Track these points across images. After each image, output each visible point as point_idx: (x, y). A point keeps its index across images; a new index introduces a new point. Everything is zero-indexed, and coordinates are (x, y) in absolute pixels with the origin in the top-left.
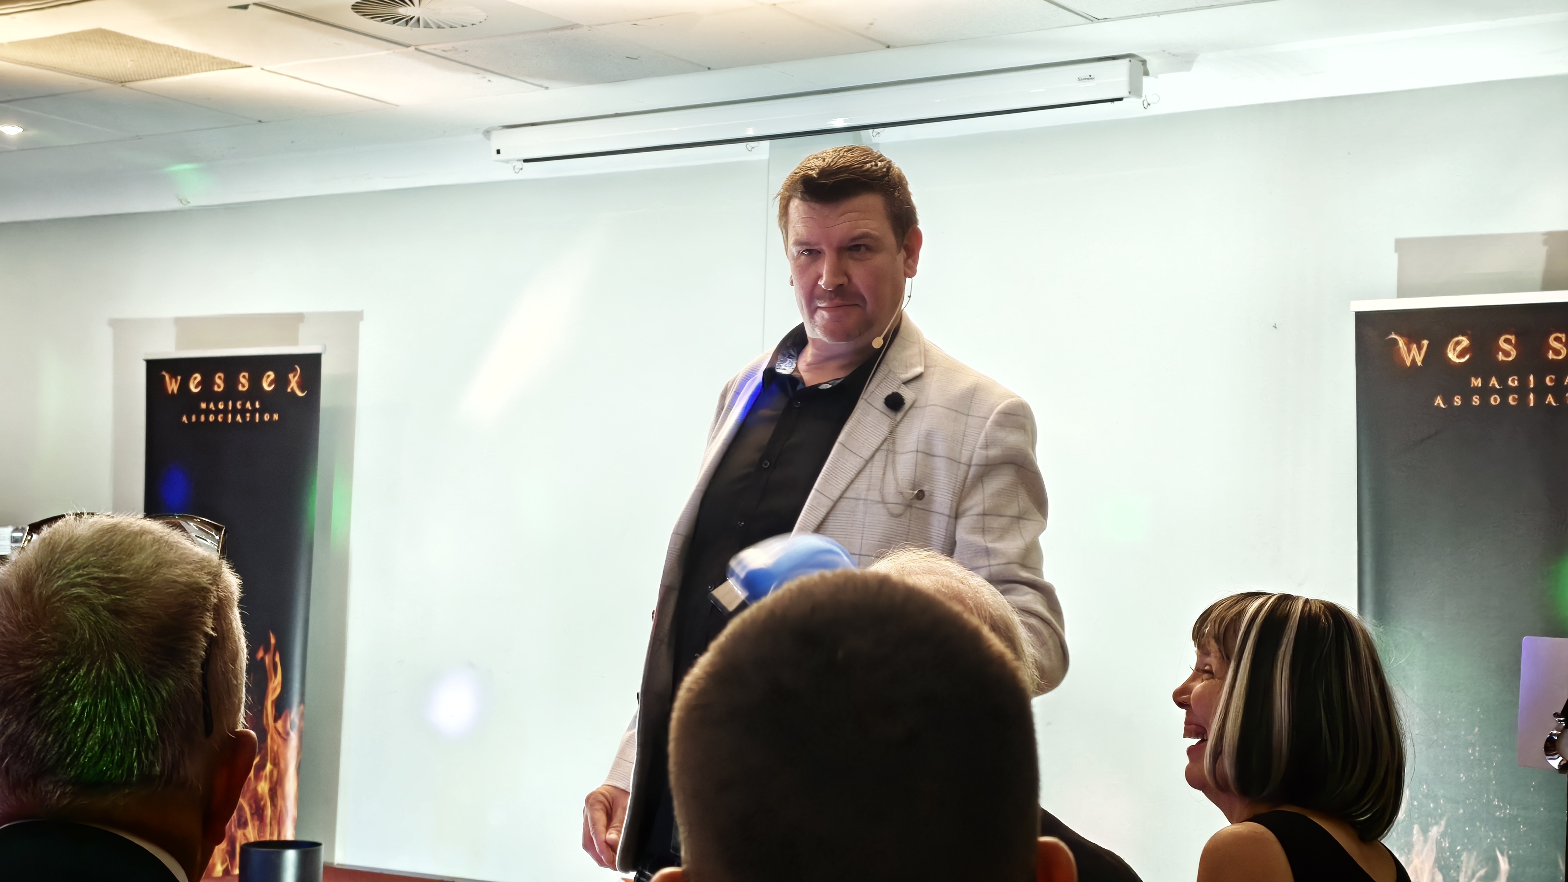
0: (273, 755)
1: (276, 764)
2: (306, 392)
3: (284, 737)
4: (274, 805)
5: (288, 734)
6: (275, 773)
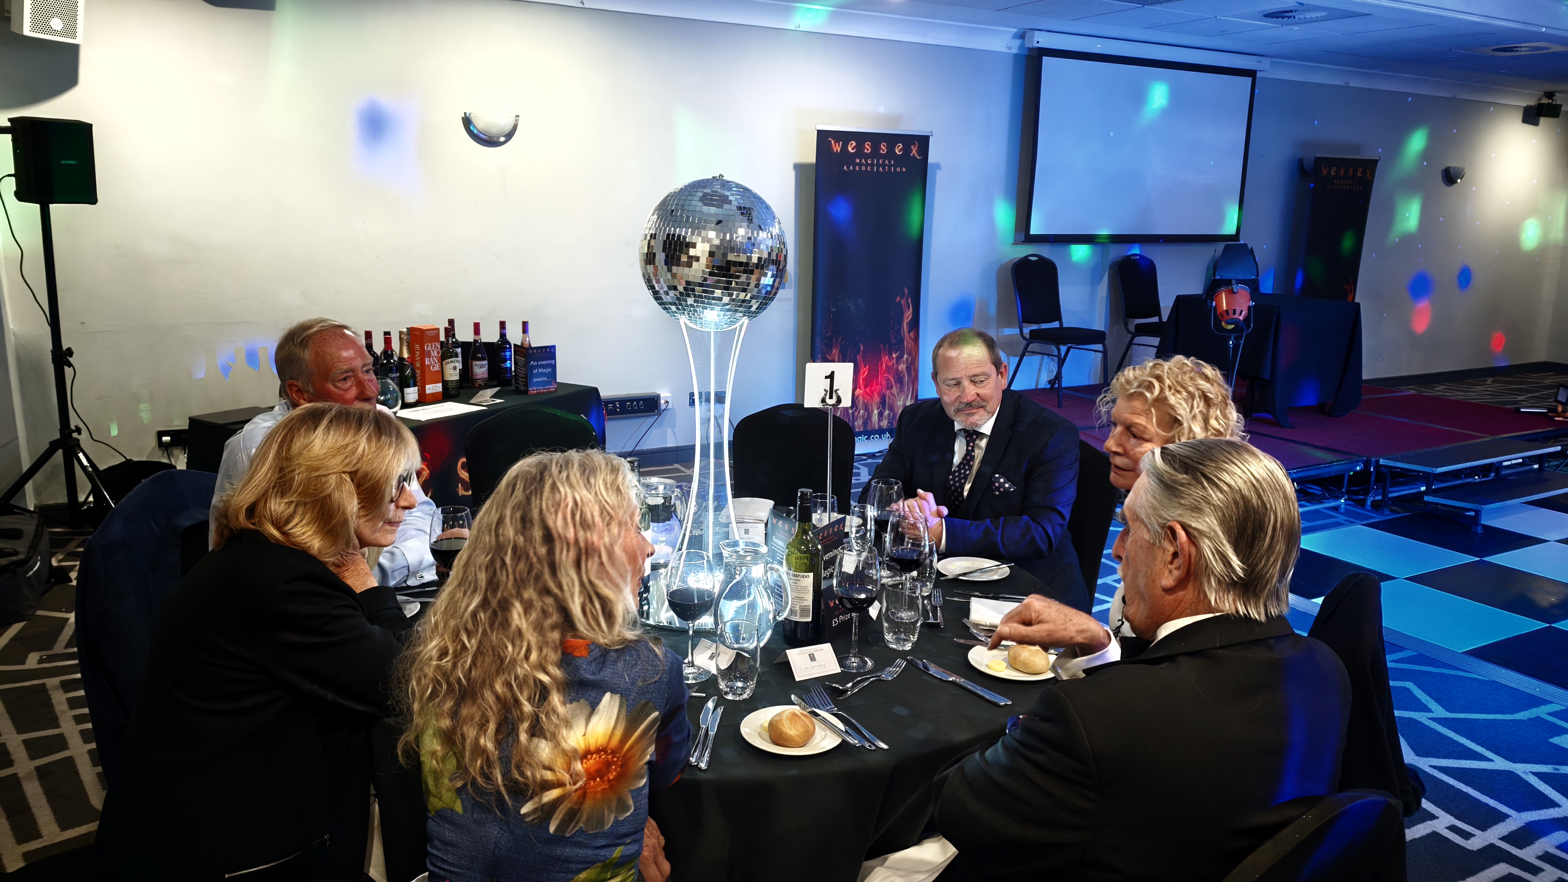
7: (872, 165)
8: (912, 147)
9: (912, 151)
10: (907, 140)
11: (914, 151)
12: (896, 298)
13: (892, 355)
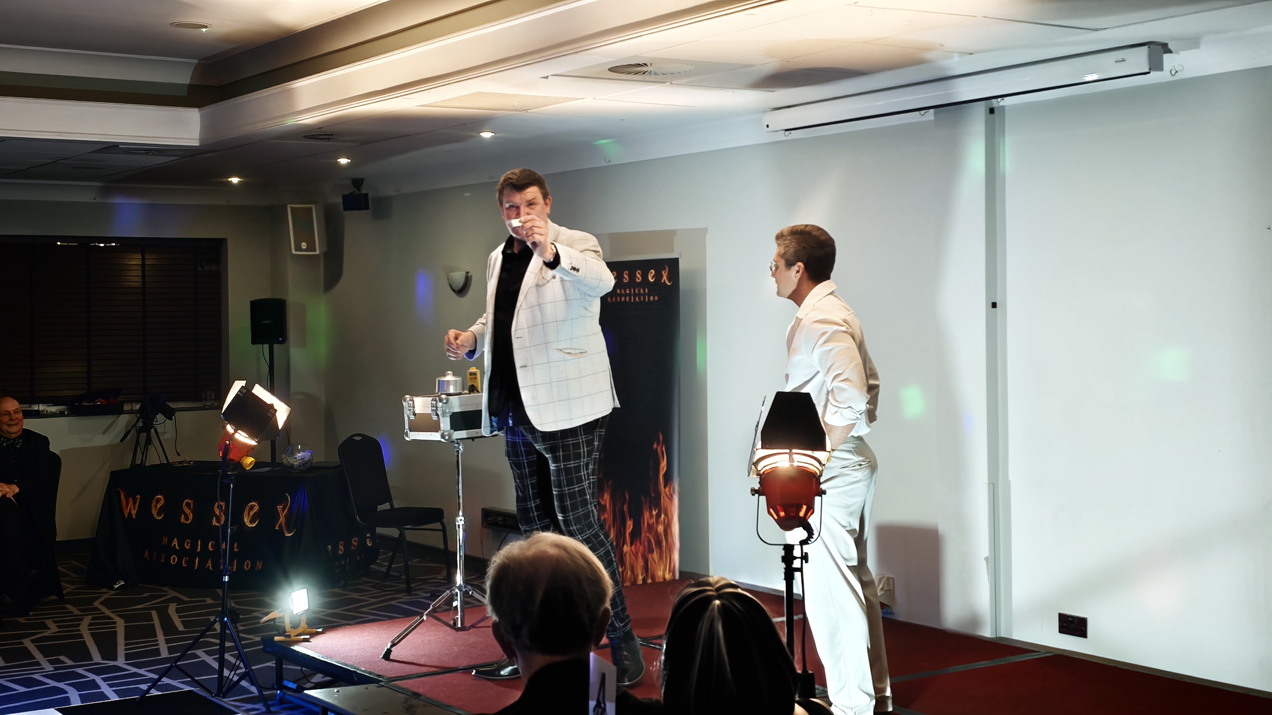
0: (664, 509)
1: (666, 515)
2: (671, 283)
3: (671, 498)
4: (667, 540)
5: (672, 496)
6: (666, 521)
7: (630, 295)
8: (663, 272)
9: (662, 276)
10: (658, 265)
11: (665, 278)
12: (653, 444)
13: (652, 512)
